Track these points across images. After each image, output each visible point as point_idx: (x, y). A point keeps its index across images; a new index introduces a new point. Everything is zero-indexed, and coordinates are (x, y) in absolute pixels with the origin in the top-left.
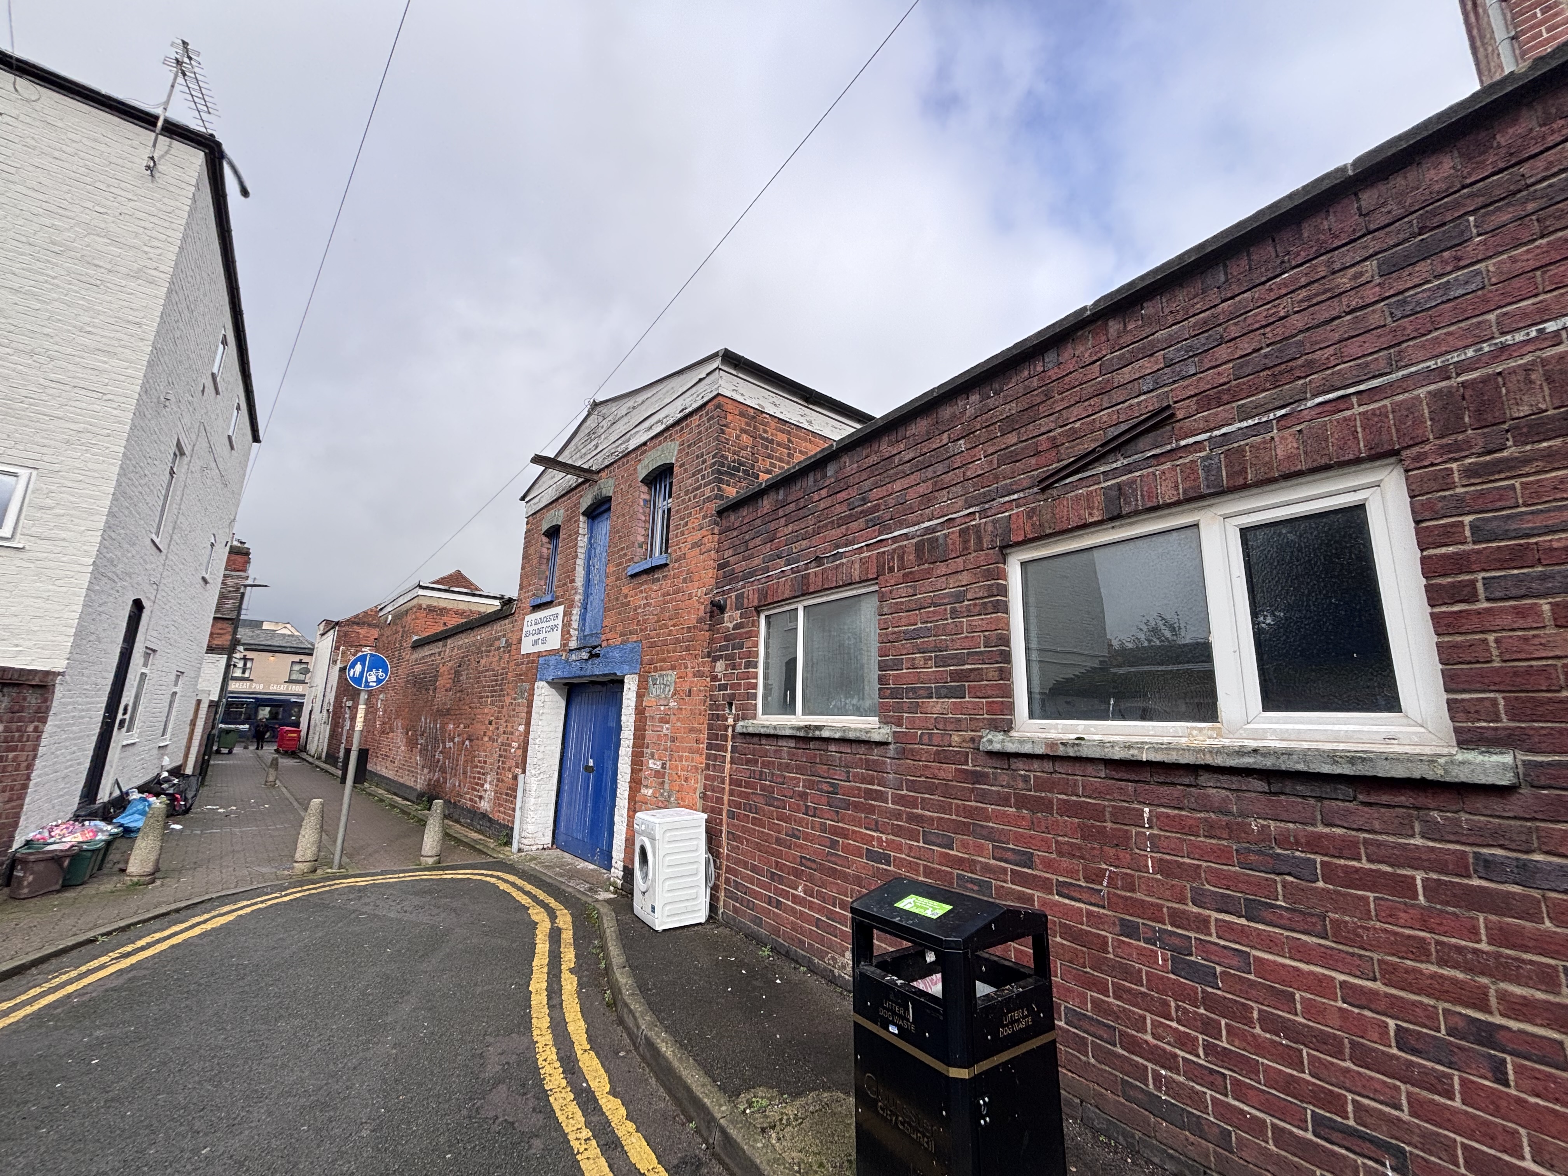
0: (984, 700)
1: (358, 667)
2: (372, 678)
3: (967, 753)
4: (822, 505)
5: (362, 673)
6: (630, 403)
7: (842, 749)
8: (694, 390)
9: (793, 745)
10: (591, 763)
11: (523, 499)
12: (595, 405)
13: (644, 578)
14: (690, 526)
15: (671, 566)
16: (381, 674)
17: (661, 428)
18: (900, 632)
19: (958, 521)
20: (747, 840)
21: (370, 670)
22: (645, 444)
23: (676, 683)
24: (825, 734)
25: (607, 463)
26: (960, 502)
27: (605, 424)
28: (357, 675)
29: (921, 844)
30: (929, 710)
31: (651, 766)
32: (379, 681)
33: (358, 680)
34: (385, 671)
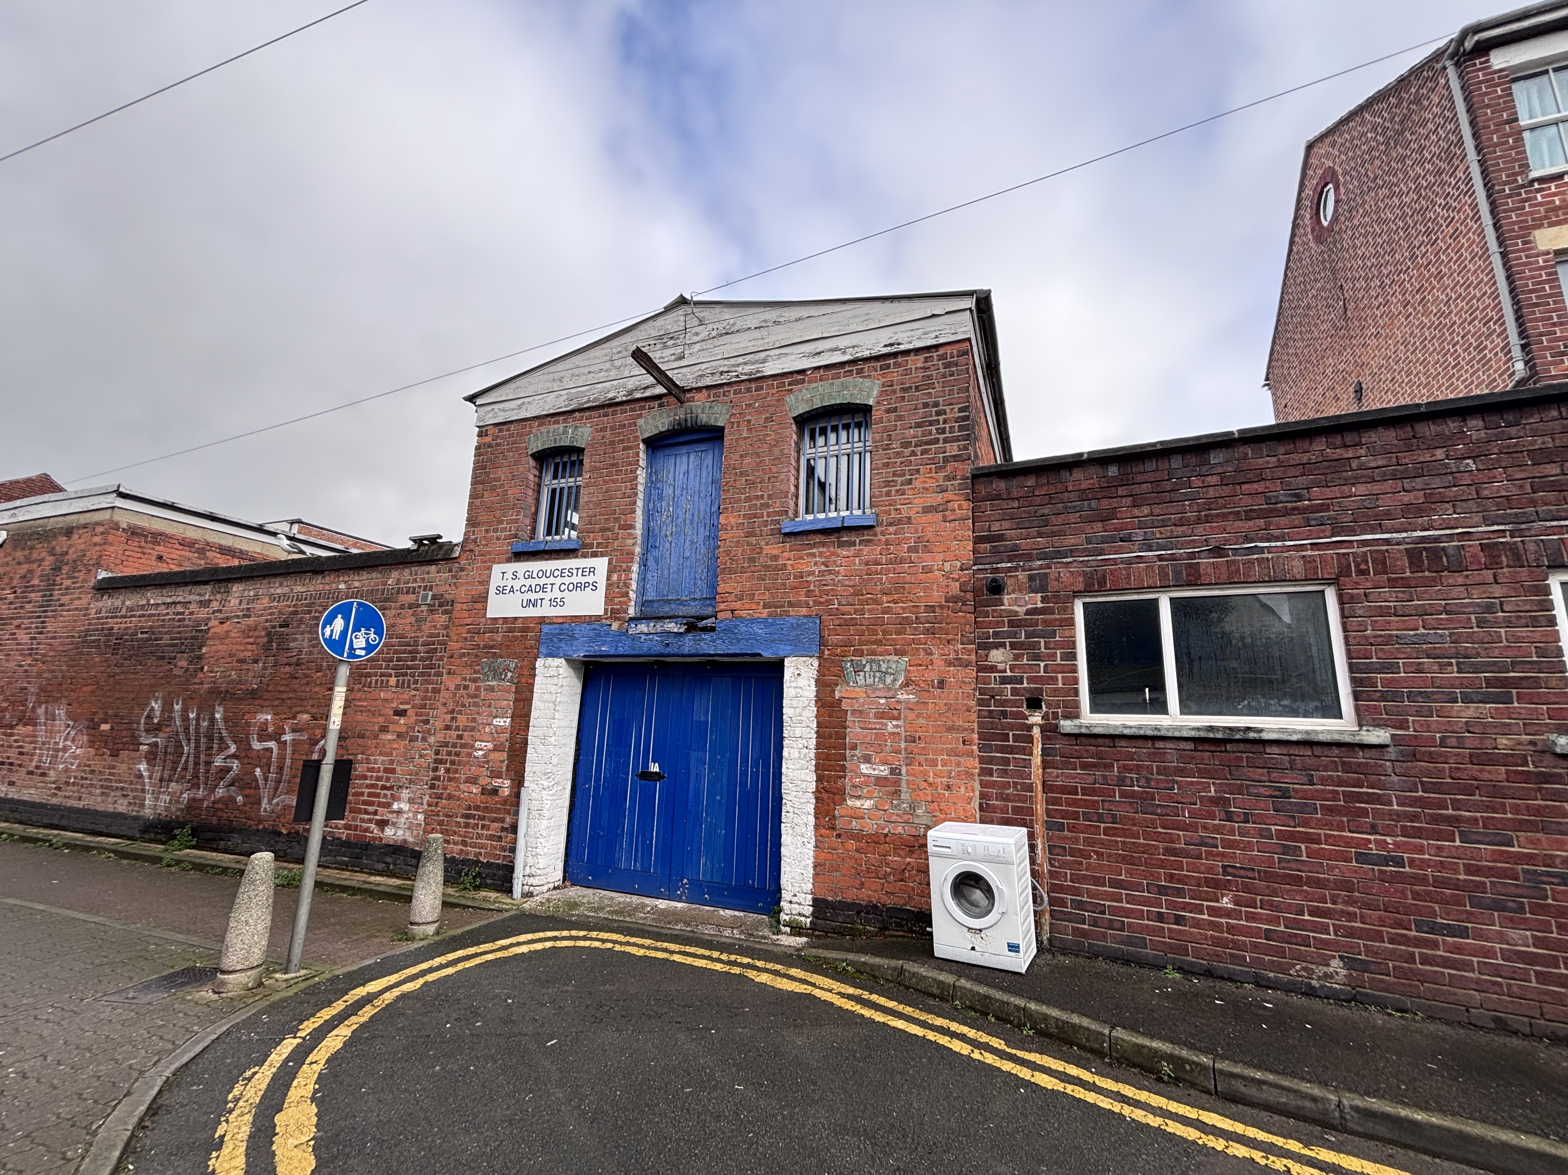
0: (1545, 707)
1: (339, 623)
2: (360, 643)
3: (1525, 756)
4: (1211, 492)
5: (344, 633)
6: (771, 315)
7: (1292, 752)
8: (916, 325)
9: (1192, 747)
10: (655, 768)
11: (471, 399)
12: (682, 301)
13: (818, 539)
14: (917, 484)
15: (878, 529)
16: (372, 636)
17: (838, 358)
18: (1390, 635)
19: (1478, 536)
20: (1096, 853)
21: (357, 629)
22: (802, 372)
23: (907, 671)
24: (1265, 736)
25: (708, 381)
26: (1477, 518)
27: (704, 333)
28: (336, 636)
29: (1458, 843)
30: (1454, 714)
31: (865, 771)
32: (369, 648)
33: (337, 645)
34: (379, 633)
